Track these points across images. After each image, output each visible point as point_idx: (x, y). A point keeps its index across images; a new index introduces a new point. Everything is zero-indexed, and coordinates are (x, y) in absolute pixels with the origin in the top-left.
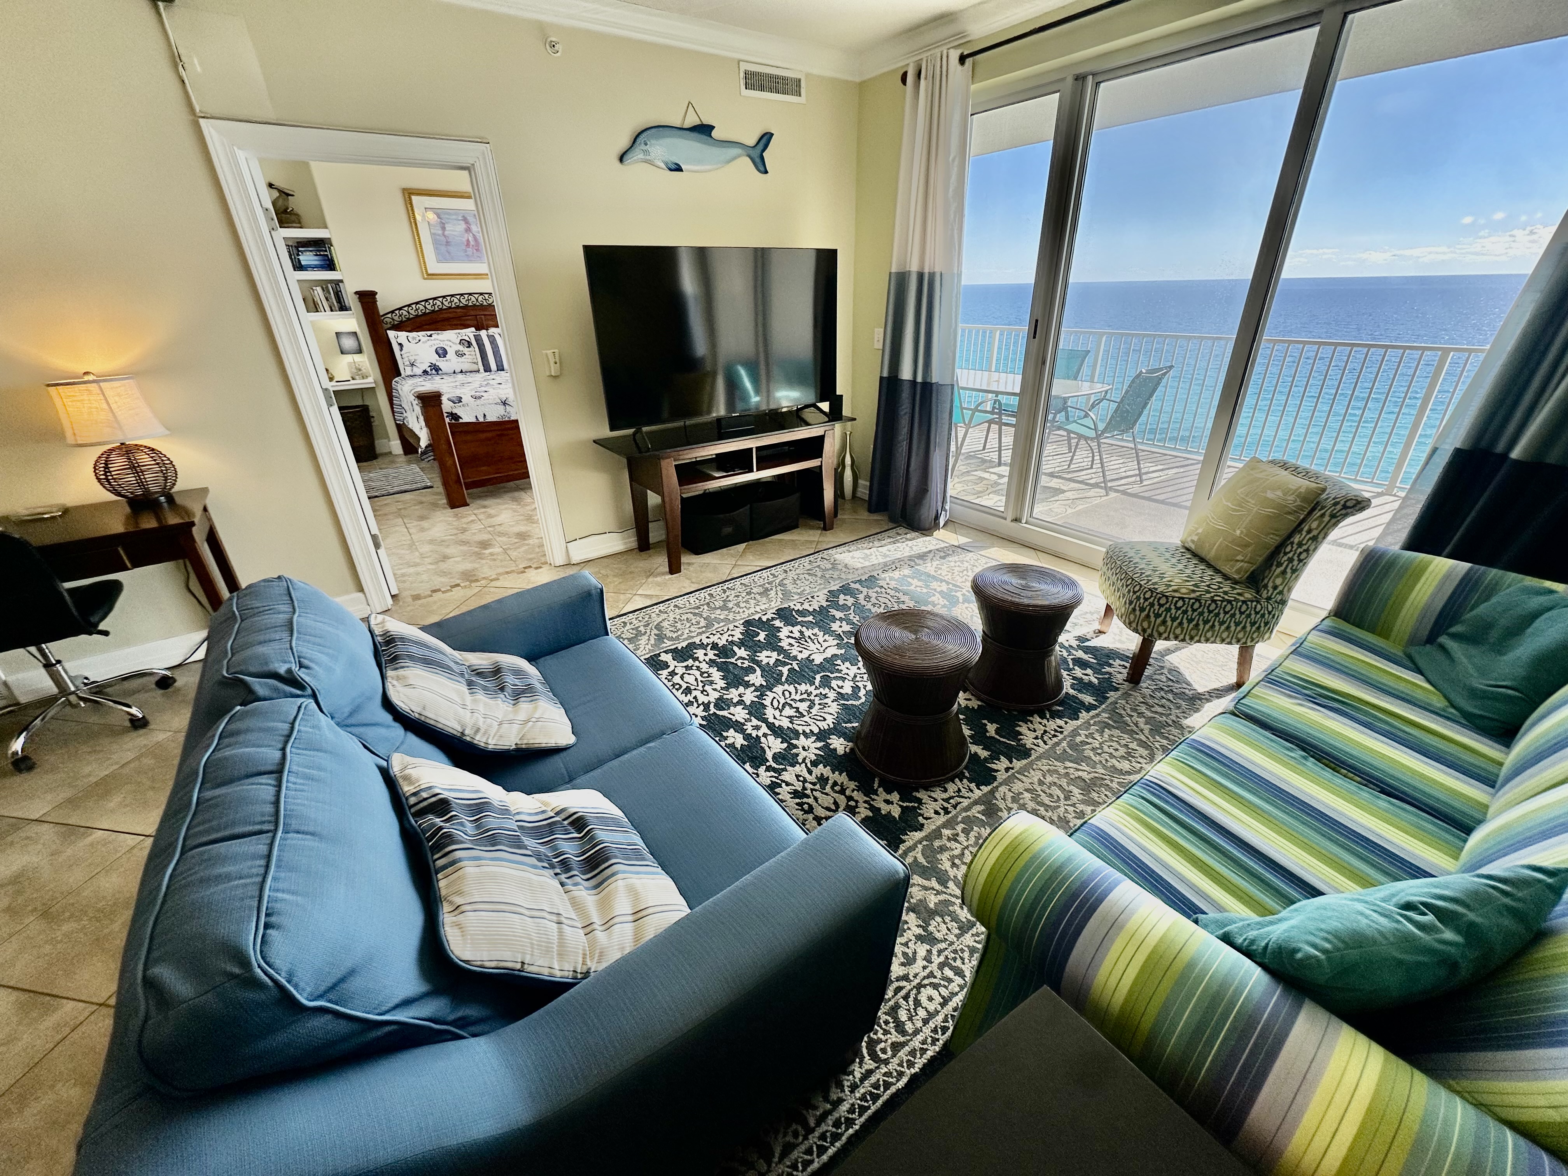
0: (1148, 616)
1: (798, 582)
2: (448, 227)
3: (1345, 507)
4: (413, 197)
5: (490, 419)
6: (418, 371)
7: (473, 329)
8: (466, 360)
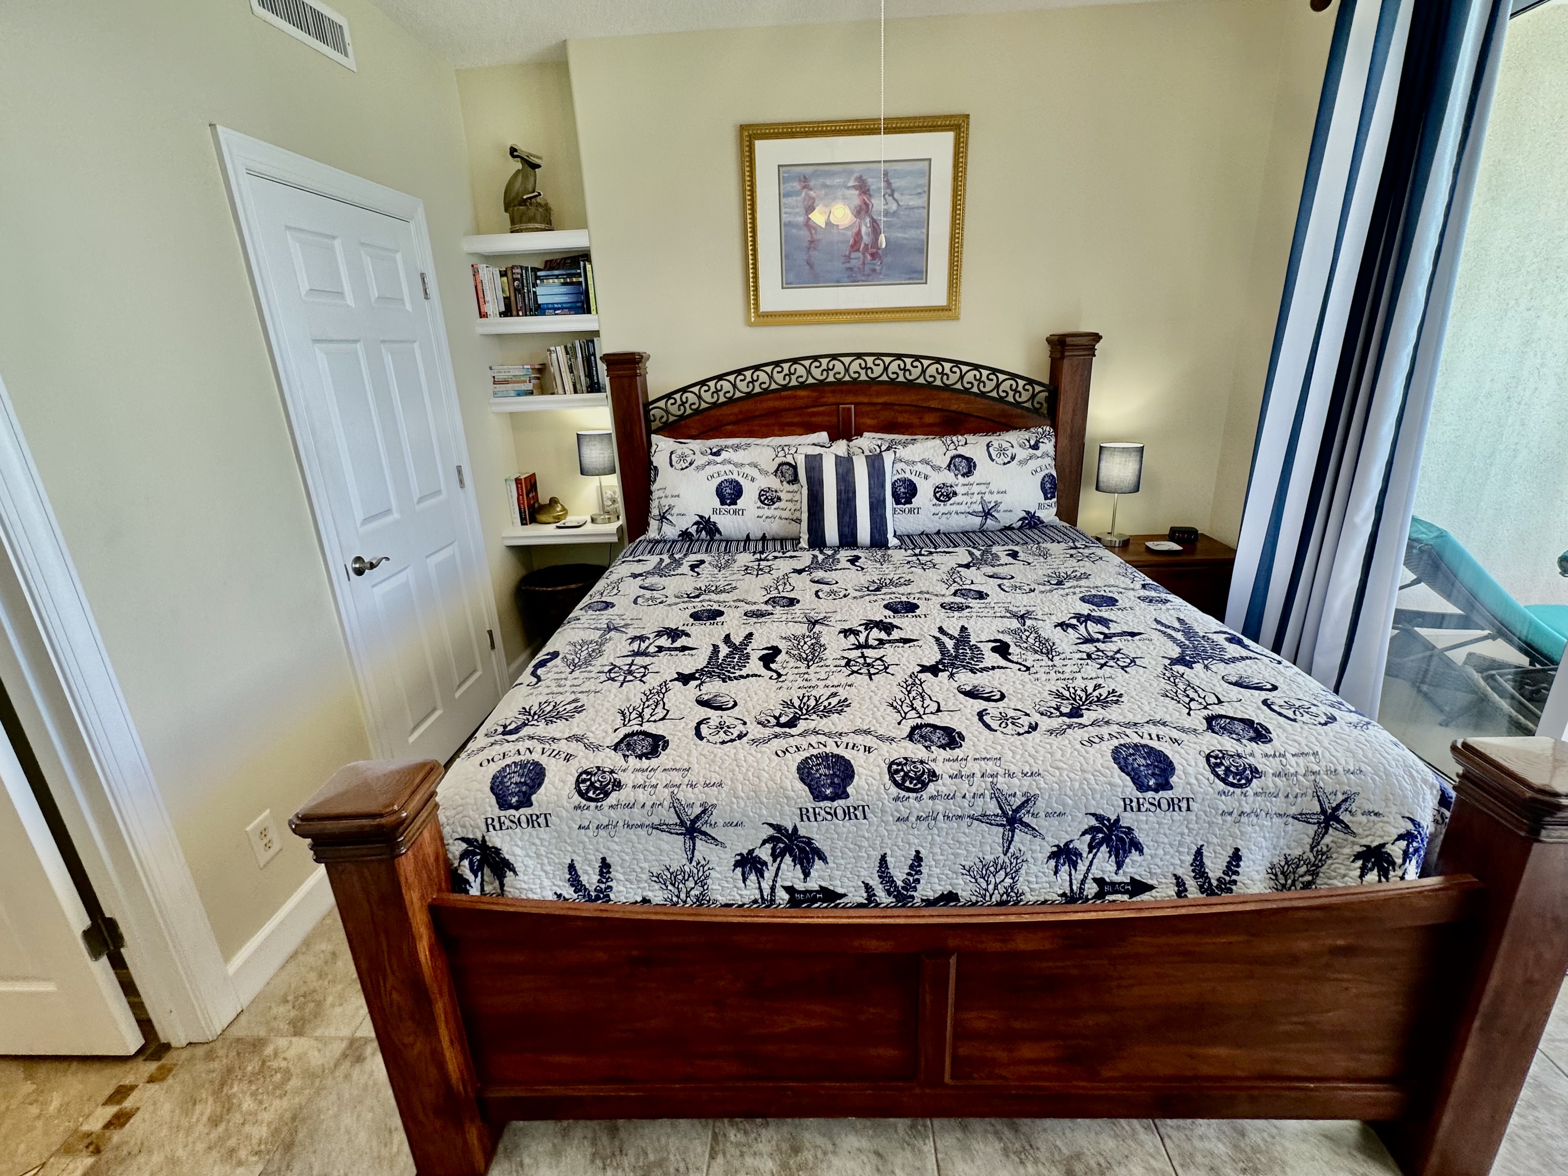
4: (760, 144)
8: (777, 513)
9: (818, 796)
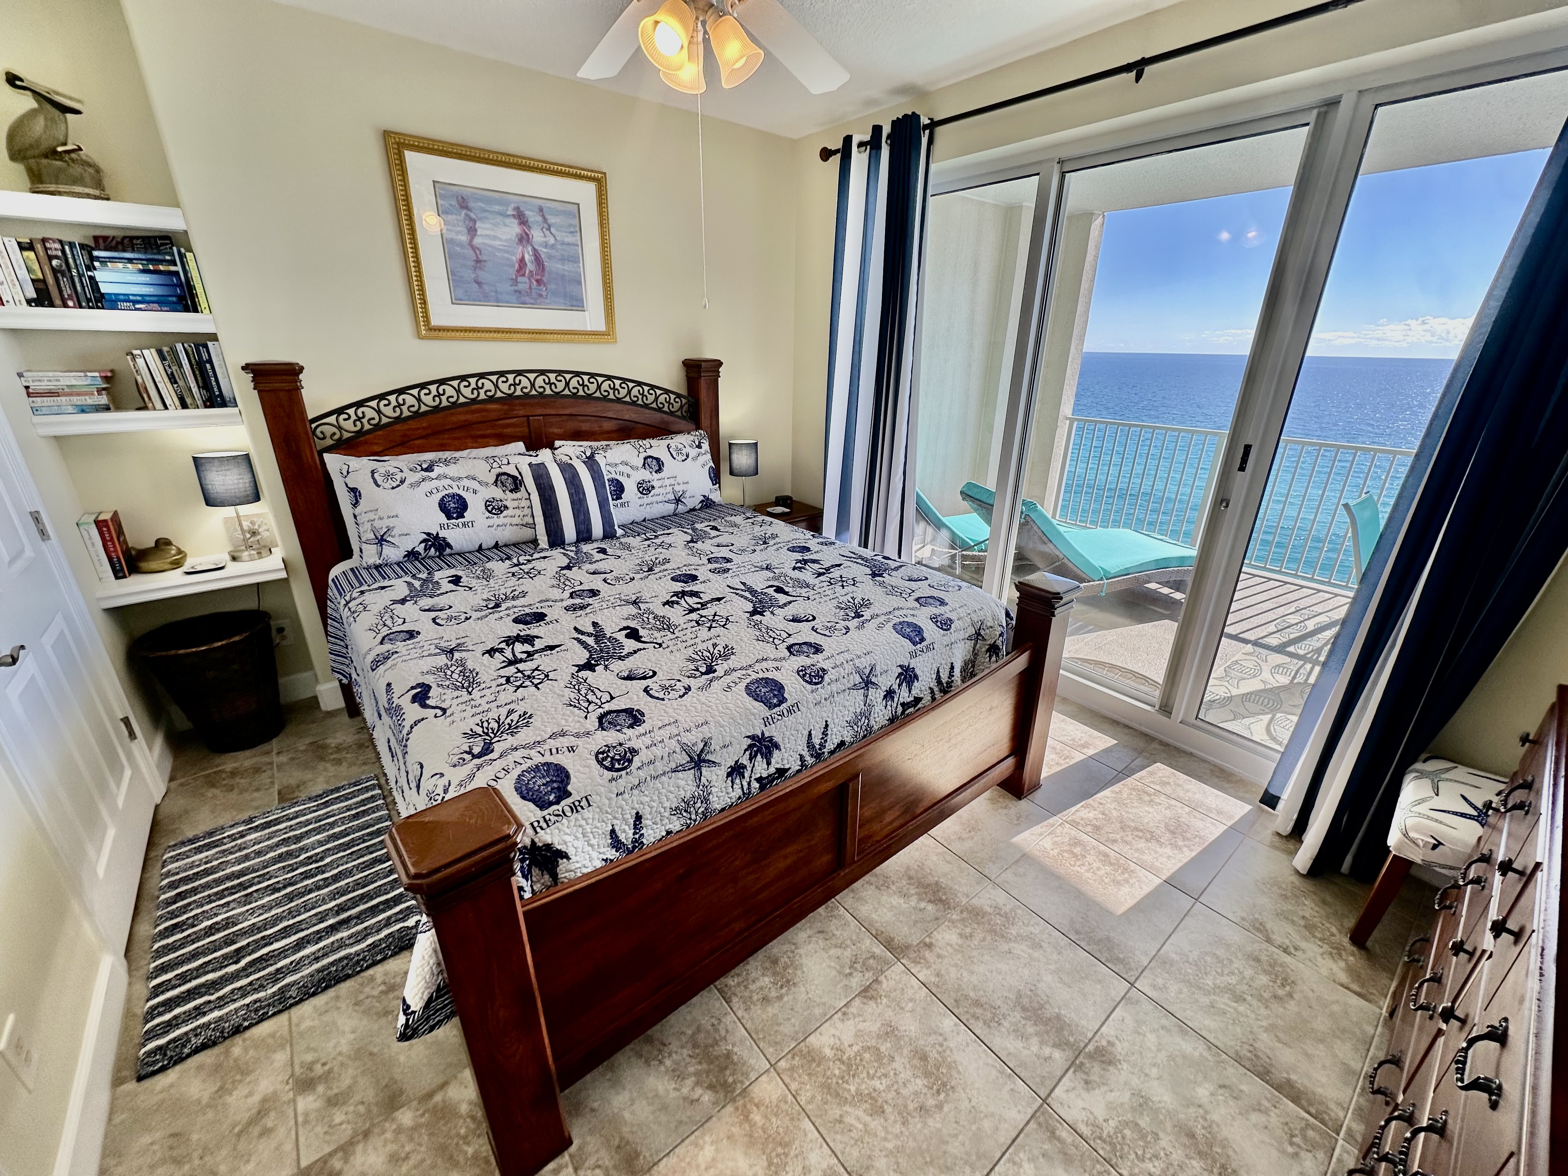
4: (408, 155)
6: (394, 554)
7: (520, 446)
8: (508, 521)
9: (771, 706)
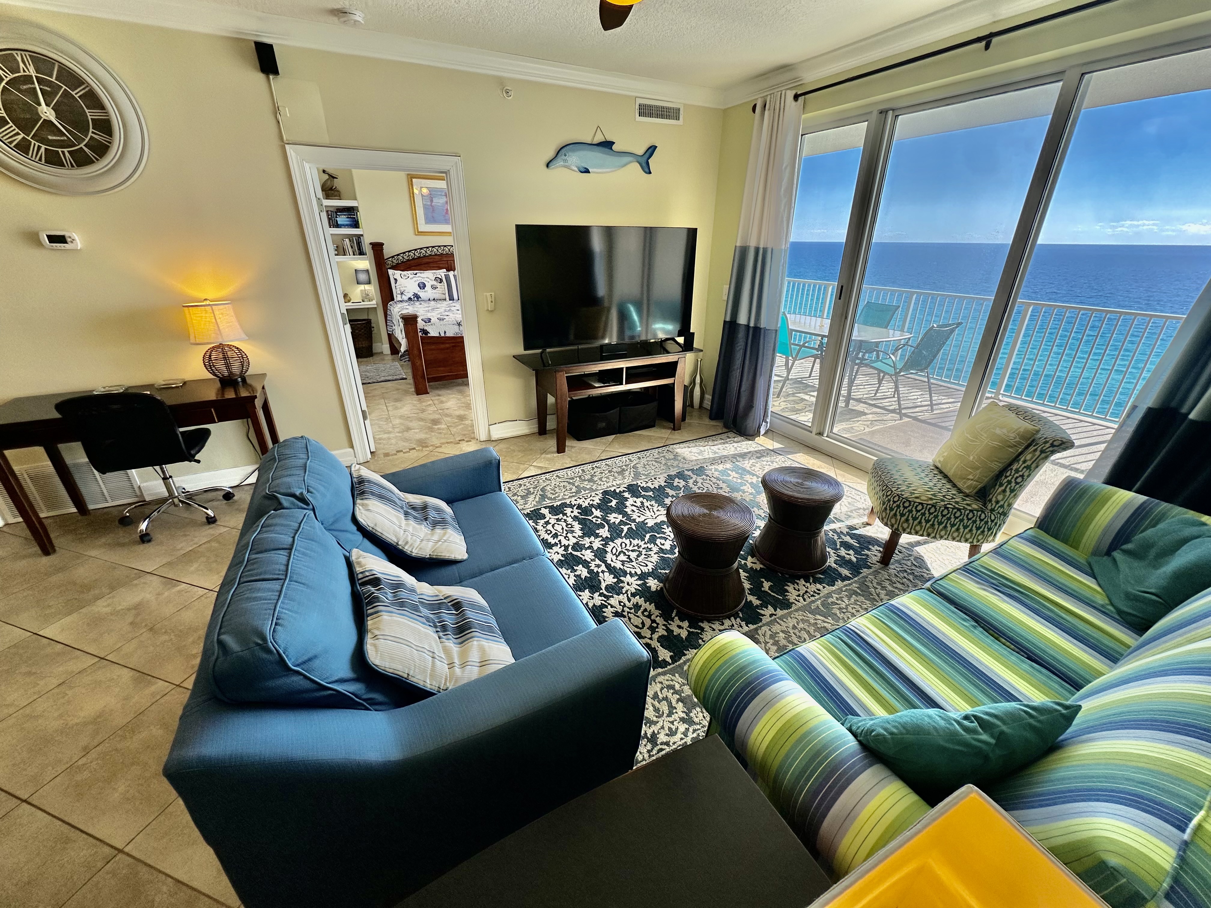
0: (895, 515)
1: (647, 466)
2: (435, 200)
3: (1052, 445)
4: (414, 180)
5: (448, 335)
6: (405, 298)
7: (445, 270)
8: (437, 292)
